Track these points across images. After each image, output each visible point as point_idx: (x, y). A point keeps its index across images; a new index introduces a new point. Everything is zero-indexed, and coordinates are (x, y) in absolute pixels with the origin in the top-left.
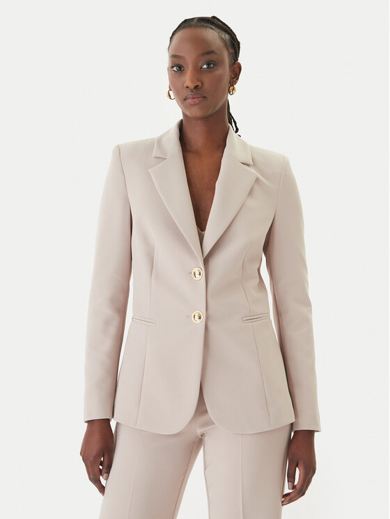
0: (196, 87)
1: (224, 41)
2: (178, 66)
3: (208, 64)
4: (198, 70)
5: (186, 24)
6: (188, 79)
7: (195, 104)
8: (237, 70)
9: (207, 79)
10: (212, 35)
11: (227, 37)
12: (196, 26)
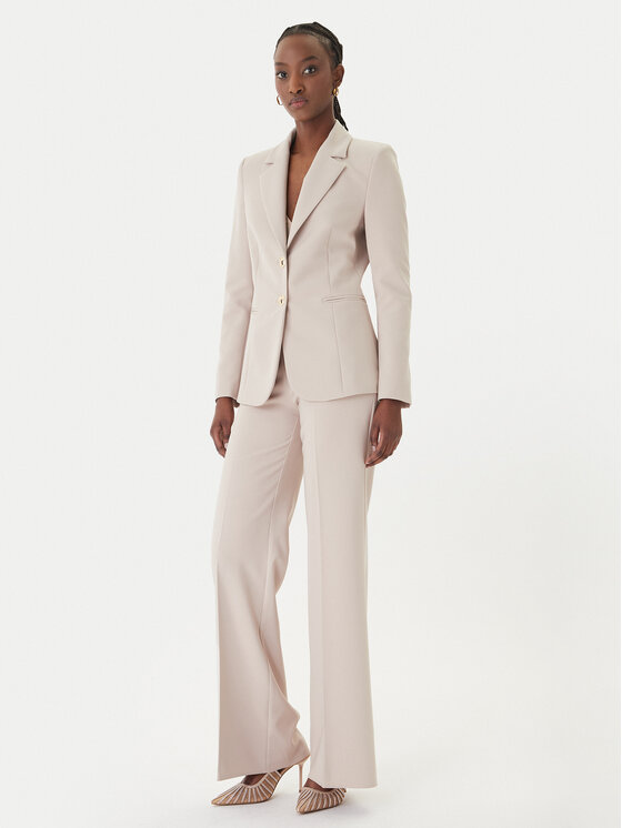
0: (299, 92)
1: (324, 45)
2: (282, 73)
3: (310, 69)
4: (300, 76)
5: (289, 32)
6: (291, 85)
7: (298, 108)
8: (340, 72)
9: (309, 85)
10: (313, 40)
11: (327, 41)
12: (297, 33)
